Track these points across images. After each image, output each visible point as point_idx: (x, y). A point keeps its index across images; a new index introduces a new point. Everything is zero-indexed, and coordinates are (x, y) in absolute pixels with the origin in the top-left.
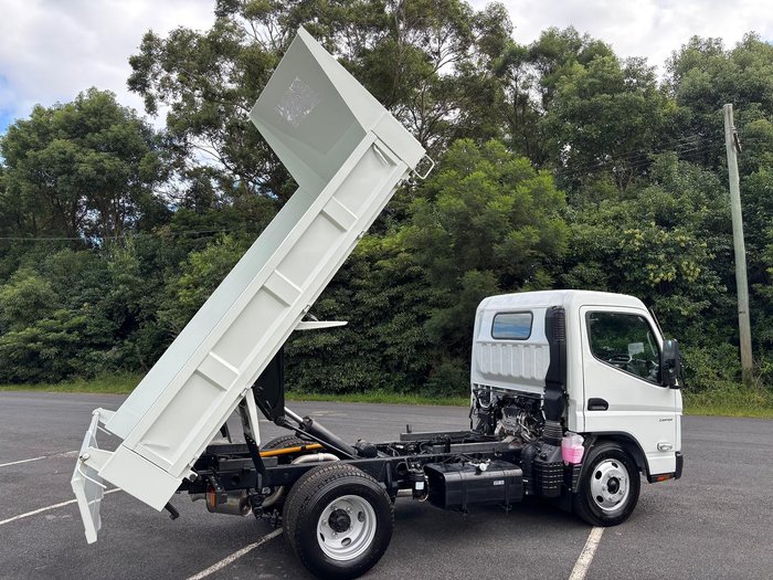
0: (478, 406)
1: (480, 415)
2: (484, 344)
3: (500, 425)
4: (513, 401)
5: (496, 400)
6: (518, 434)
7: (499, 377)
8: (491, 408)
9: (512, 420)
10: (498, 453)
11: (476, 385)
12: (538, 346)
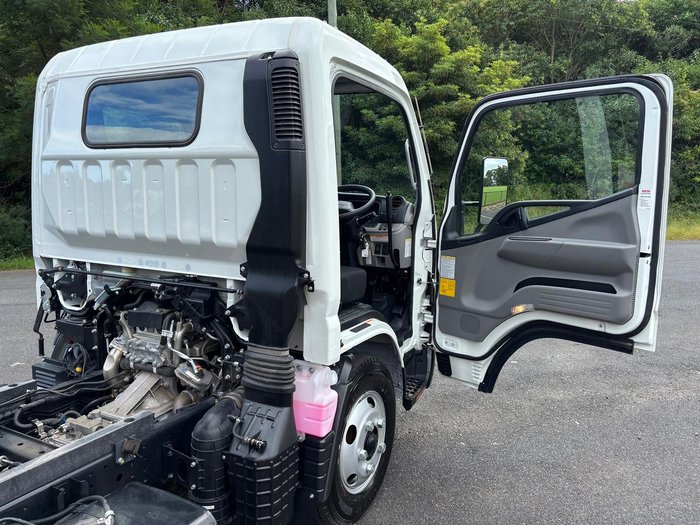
0: (56, 306)
1: (60, 327)
2: (64, 161)
3: (116, 349)
4: (149, 295)
5: (103, 295)
6: (167, 371)
7: (111, 242)
8: (89, 312)
9: (148, 340)
10: (125, 454)
11: (49, 261)
12: (223, 160)
